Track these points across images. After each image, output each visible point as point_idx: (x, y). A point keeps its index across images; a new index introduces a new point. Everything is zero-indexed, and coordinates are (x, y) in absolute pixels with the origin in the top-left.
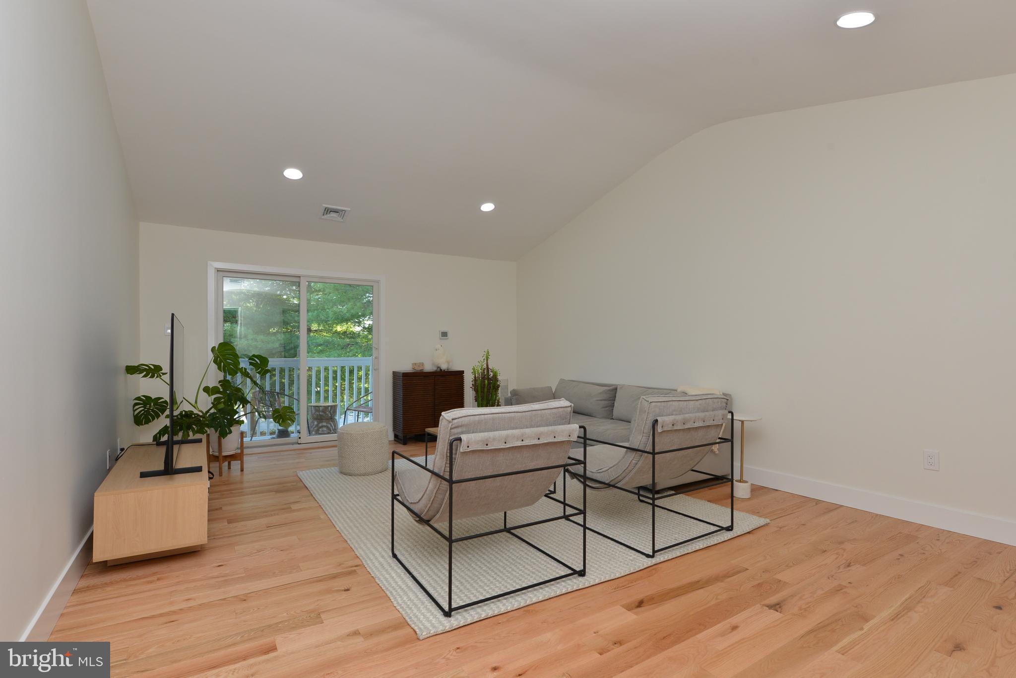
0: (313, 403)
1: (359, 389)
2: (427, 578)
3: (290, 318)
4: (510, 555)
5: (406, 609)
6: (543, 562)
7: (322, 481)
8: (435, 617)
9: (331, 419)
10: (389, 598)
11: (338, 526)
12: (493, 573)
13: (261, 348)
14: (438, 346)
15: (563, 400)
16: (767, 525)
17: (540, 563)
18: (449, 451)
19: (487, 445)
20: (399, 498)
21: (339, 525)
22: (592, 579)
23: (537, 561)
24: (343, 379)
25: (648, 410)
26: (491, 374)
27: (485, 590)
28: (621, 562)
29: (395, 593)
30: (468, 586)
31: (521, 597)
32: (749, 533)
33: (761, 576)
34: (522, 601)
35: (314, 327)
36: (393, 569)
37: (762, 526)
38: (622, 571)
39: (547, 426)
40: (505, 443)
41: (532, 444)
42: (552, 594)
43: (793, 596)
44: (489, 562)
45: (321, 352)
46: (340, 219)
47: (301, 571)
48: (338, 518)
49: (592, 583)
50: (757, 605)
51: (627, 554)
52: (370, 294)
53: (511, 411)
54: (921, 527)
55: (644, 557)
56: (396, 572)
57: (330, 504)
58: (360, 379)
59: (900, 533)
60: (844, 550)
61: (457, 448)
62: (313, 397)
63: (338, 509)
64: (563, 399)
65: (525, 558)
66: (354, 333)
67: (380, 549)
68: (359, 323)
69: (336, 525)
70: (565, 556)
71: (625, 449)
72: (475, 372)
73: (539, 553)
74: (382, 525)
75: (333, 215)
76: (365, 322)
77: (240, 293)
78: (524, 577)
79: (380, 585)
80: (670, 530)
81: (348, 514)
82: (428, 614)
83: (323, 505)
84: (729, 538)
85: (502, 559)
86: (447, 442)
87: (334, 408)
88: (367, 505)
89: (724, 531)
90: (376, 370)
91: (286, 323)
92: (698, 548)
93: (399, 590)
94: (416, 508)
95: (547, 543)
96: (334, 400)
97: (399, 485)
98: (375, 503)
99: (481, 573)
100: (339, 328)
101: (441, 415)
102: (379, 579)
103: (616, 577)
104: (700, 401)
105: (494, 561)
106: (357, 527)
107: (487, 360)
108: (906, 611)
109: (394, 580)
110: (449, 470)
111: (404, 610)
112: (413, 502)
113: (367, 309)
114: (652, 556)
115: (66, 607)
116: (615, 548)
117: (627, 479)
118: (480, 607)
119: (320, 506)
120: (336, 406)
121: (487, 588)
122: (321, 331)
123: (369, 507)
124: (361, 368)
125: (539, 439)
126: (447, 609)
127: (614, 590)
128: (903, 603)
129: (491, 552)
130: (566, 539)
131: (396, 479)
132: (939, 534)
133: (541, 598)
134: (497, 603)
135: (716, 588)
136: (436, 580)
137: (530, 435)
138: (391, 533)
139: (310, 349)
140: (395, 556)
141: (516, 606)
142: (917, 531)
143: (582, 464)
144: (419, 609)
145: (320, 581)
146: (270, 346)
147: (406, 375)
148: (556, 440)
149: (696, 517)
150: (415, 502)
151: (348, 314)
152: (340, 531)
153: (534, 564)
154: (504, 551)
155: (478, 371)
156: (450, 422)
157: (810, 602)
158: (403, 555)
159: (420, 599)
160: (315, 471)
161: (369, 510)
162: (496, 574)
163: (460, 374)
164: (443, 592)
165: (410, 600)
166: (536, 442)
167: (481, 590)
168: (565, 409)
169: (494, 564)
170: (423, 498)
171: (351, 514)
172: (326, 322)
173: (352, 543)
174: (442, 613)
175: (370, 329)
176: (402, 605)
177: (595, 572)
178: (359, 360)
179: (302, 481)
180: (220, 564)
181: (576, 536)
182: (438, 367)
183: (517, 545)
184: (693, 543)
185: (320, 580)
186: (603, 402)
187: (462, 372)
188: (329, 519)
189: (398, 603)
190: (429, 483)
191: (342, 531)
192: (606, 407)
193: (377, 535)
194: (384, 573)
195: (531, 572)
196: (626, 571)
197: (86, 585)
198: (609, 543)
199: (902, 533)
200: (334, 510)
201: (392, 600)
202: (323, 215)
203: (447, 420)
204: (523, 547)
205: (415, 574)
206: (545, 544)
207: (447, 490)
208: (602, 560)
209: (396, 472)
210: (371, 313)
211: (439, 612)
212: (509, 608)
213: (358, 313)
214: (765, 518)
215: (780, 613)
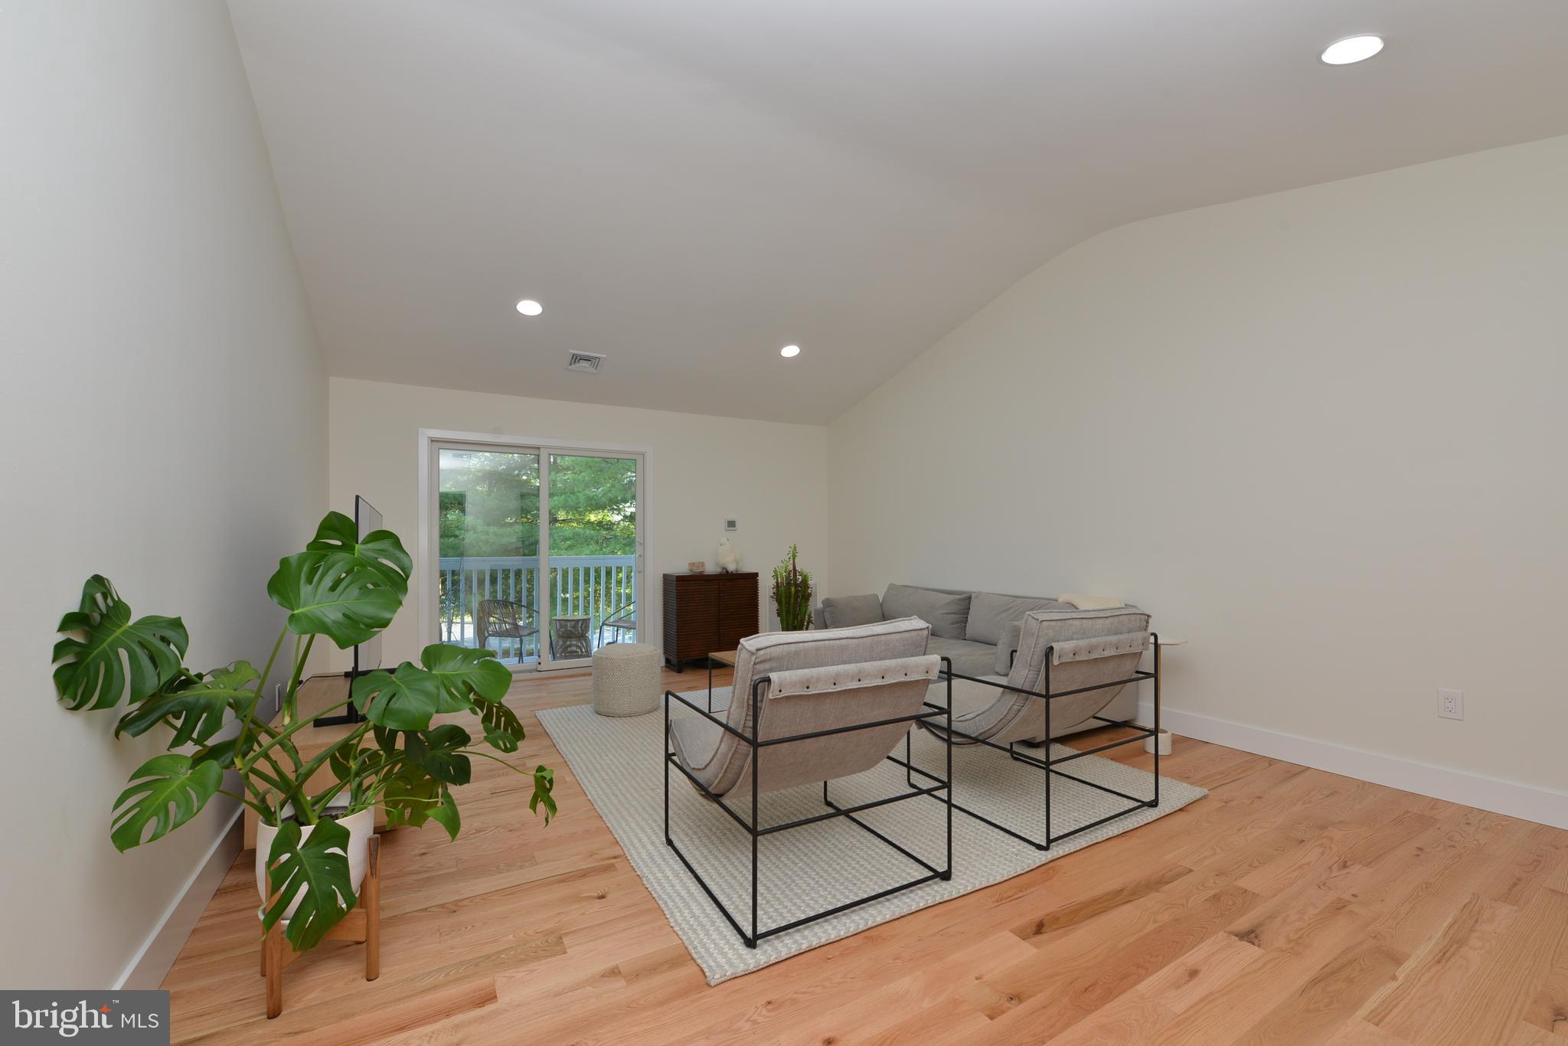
0: (559, 615)
1: (619, 595)
2: (717, 880)
3: (529, 504)
4: (836, 843)
5: (687, 933)
6: (885, 856)
7: (569, 725)
8: (732, 947)
9: (583, 636)
10: (663, 911)
11: (590, 793)
12: (814, 873)
13: (493, 543)
14: (724, 540)
15: (915, 619)
16: (1205, 797)
17: (881, 856)
18: (751, 697)
19: (808, 688)
20: (674, 758)
21: (592, 793)
22: (961, 884)
23: (877, 853)
24: (598, 583)
25: (1038, 632)
26: (800, 578)
27: (804, 901)
28: (1000, 857)
29: (671, 904)
30: (779, 894)
31: (859, 915)
32: (1180, 810)
33: (1215, 883)
34: (861, 921)
35: (561, 515)
36: (667, 863)
37: (1198, 800)
38: (1004, 872)
39: (894, 657)
40: (835, 684)
41: (873, 685)
42: (904, 910)
43: (1271, 917)
44: (806, 855)
45: (570, 548)
46: (593, 370)
47: (537, 864)
48: (590, 782)
49: (962, 892)
50: (1220, 933)
51: (1008, 844)
52: (632, 472)
53: (843, 637)
54: (1435, 803)
55: (1033, 848)
56: (672, 869)
57: (579, 760)
58: (619, 583)
59: (1407, 812)
60: (1332, 839)
61: (764, 692)
62: (559, 607)
63: (591, 767)
64: (915, 616)
65: (858, 848)
66: (612, 523)
67: (649, 831)
68: (619, 510)
69: (587, 792)
70: (917, 845)
71: (1002, 689)
72: (777, 575)
73: (878, 841)
74: (652, 794)
75: (583, 364)
76: (626, 509)
77: (468, 472)
78: (859, 879)
79: (650, 889)
80: (1064, 805)
81: (604, 775)
82: (721, 942)
83: (570, 760)
84: (1154, 819)
85: (825, 850)
86: (748, 684)
87: (585, 622)
88: (630, 762)
89: (1146, 807)
90: (642, 572)
91: (524, 511)
92: (1111, 834)
93: (677, 900)
94: (701, 777)
95: (888, 824)
96: (586, 611)
97: (675, 740)
98: (641, 758)
99: (796, 872)
100: (593, 517)
101: (739, 643)
102: (648, 880)
103: (996, 882)
104: (1111, 619)
105: (814, 853)
106: (617, 796)
107: (794, 559)
108: (1455, 946)
109: (669, 881)
110: (751, 725)
111: (685, 933)
112: (696, 767)
113: (628, 493)
114: (1046, 848)
115: (202, 919)
116: (988, 834)
117: (1004, 732)
118: (799, 931)
119: (565, 762)
120: (589, 619)
121: (806, 898)
122: (571, 521)
123: (632, 764)
124: (621, 568)
125: (883, 678)
126: (749, 932)
127: (996, 904)
128: (1446, 933)
129: (808, 838)
130: (915, 819)
131: (671, 731)
132: (1468, 815)
133: (888, 917)
134: (824, 924)
135: (1151, 902)
136: (730, 883)
137: (872, 671)
138: (664, 805)
139: (555, 544)
140: (670, 842)
141: (853, 929)
142: (1432, 808)
143: (945, 713)
144: (707, 933)
145: (563, 881)
146: (505, 540)
147: (681, 579)
148: (907, 679)
149: (1099, 784)
150: (700, 767)
151: (604, 499)
152: (592, 800)
153: (873, 858)
154: (826, 835)
155: (781, 575)
156: (753, 654)
157: (1301, 929)
158: (682, 841)
159: (707, 916)
160: (559, 709)
161: (633, 769)
162: (818, 874)
163: (754, 577)
164: (742, 904)
165: (694, 916)
166: (879, 682)
167: (798, 901)
168: (920, 632)
169: (813, 857)
170: (712, 763)
171: (607, 774)
172: (576, 510)
173: (609, 821)
174: (743, 941)
175: (631, 518)
176: (683, 925)
177: (965, 874)
178: (621, 559)
179: (542, 725)
180: (422, 851)
181: (929, 813)
182: (724, 568)
183: (844, 827)
184: (1102, 827)
185: (563, 879)
186: (952, 616)
187: (756, 575)
188: (578, 782)
189: (676, 921)
190: (721, 741)
191: (595, 800)
192: (957, 623)
193: (644, 809)
194: (655, 870)
195: (870, 871)
196: (1010, 871)
197: (235, 882)
198: (979, 825)
199: (1410, 812)
200: (584, 769)
201: (668, 916)
202: (571, 364)
203: (750, 652)
204: (854, 831)
205: (700, 872)
206: (885, 826)
207: (748, 755)
208: (971, 853)
209: (671, 721)
210: (634, 497)
211: (738, 940)
212: (843, 934)
213: (617, 498)
214: (1201, 786)
215: (1259, 947)
